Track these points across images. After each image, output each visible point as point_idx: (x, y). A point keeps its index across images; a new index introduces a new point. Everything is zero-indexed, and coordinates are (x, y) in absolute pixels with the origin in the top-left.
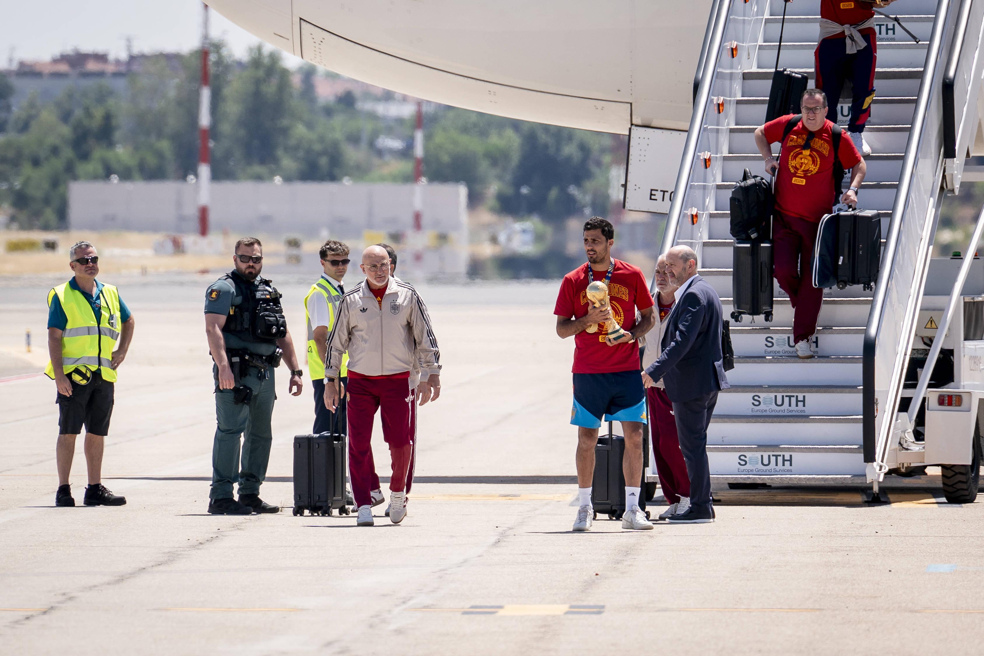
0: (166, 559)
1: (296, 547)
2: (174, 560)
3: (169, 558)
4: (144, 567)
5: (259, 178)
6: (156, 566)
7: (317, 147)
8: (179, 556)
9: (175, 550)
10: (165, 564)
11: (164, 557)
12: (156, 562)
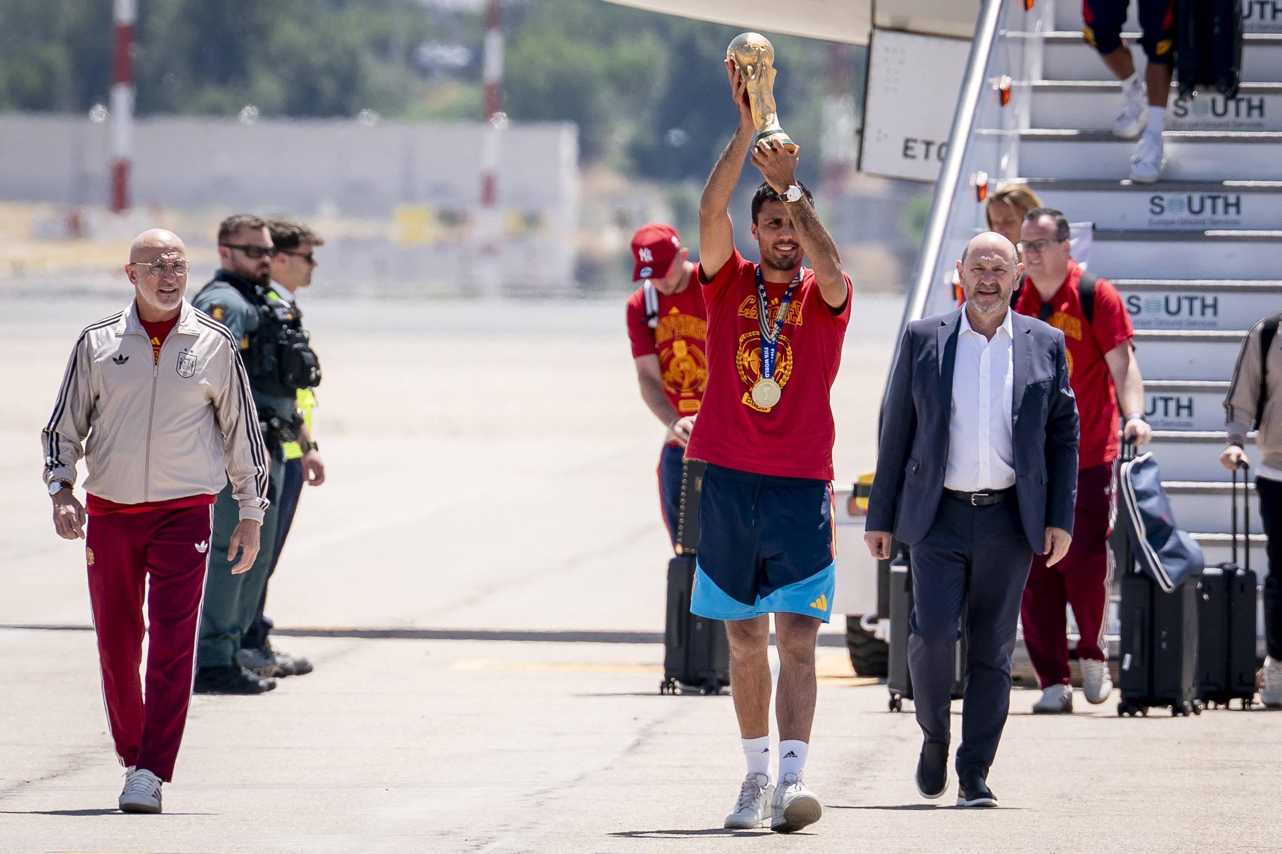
0: (65, 766)
1: (288, 748)
2: (79, 768)
3: (69, 764)
4: (27, 780)
5: (216, 111)
6: (48, 778)
8: (88, 762)
9: (81, 751)
10: (63, 775)
11: (62, 763)
12: (48, 770)
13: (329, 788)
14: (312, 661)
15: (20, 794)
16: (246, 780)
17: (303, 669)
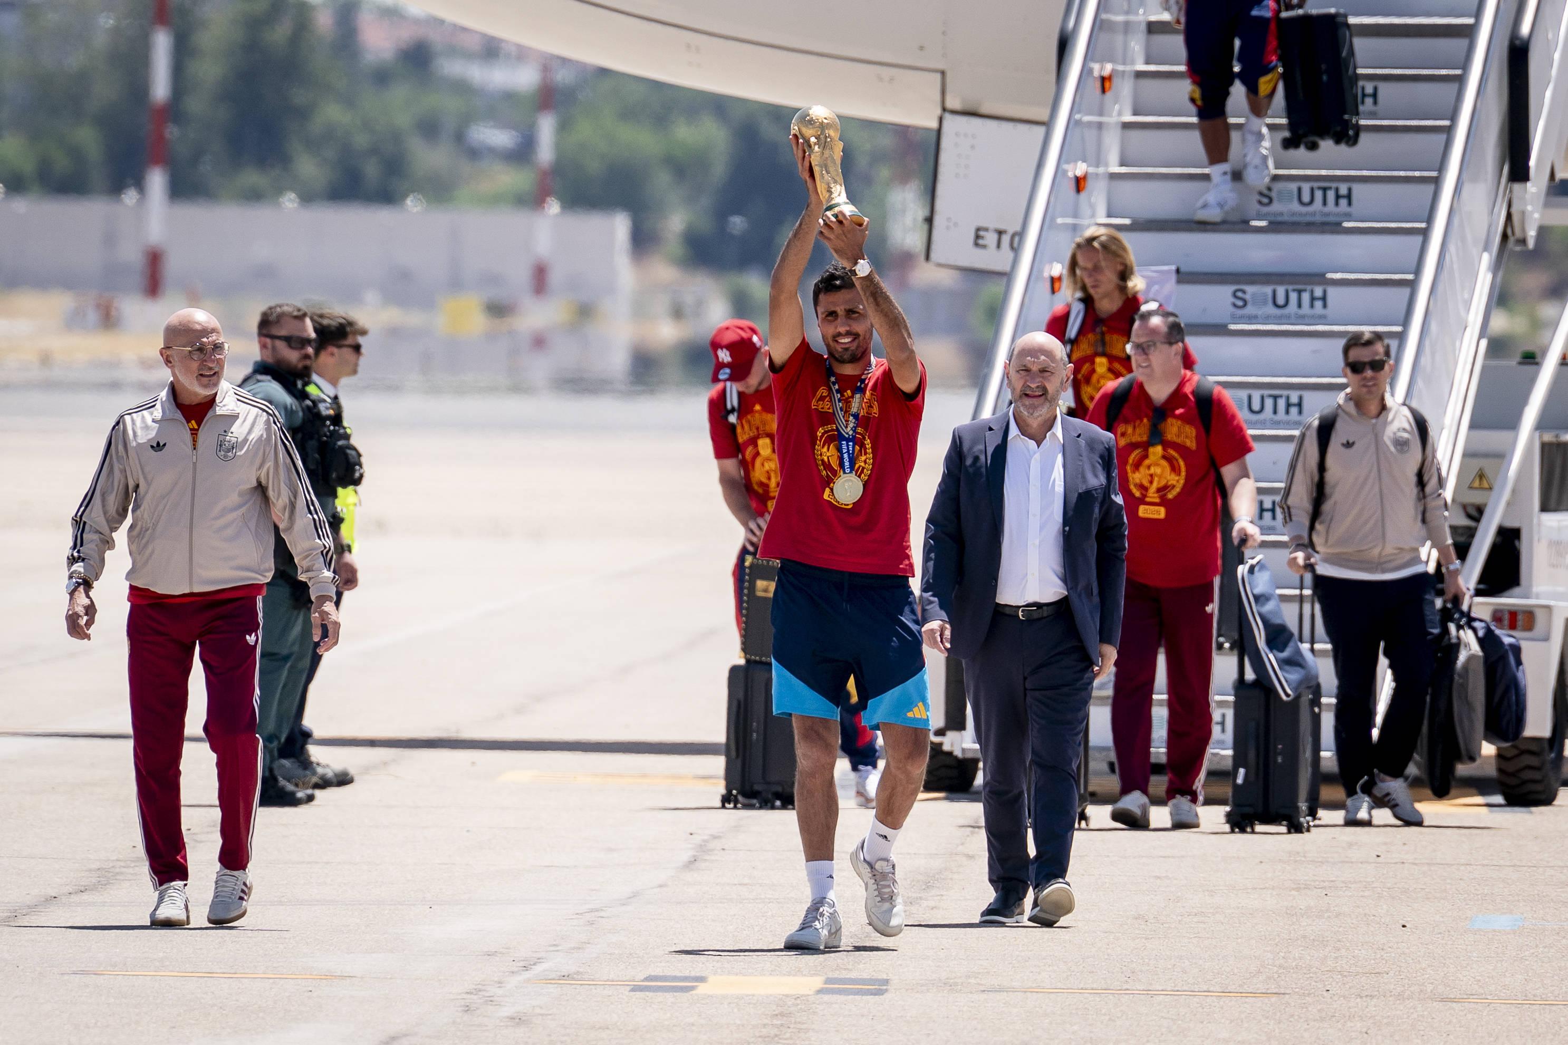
0: (94, 881)
1: (327, 863)
2: (109, 883)
3: (98, 879)
4: (54, 895)
5: (254, 196)
6: (76, 893)
7: (361, 140)
8: (118, 877)
9: (111, 865)
10: (92, 890)
11: (91, 877)
12: (76, 885)
13: (371, 904)
14: (352, 771)
15: (47, 910)
16: (283, 896)
17: (343, 780)
